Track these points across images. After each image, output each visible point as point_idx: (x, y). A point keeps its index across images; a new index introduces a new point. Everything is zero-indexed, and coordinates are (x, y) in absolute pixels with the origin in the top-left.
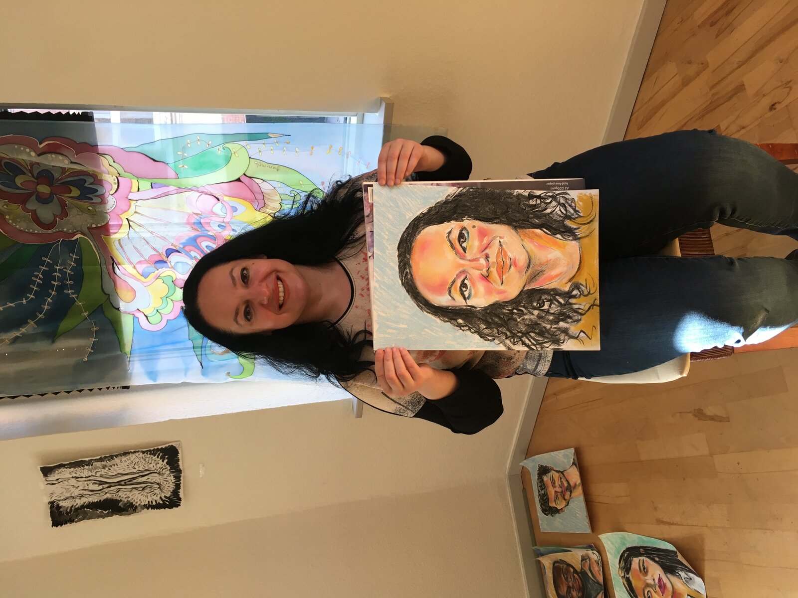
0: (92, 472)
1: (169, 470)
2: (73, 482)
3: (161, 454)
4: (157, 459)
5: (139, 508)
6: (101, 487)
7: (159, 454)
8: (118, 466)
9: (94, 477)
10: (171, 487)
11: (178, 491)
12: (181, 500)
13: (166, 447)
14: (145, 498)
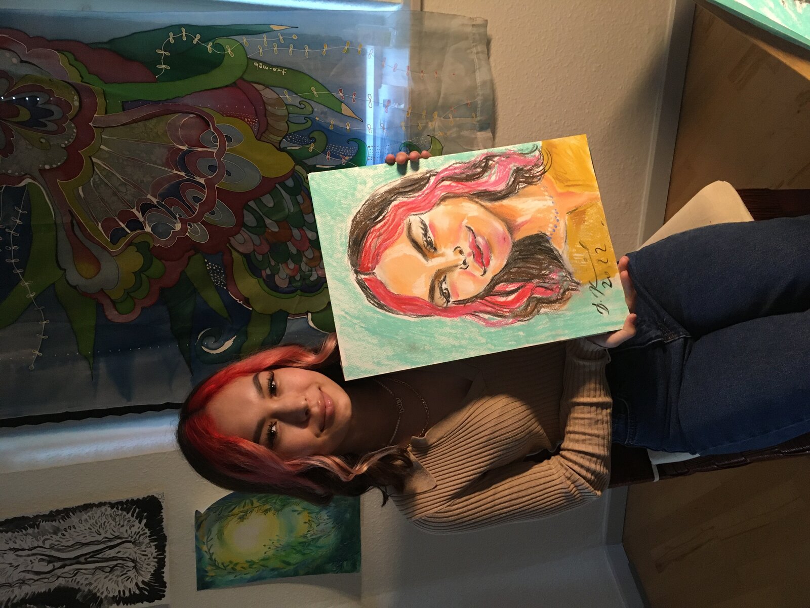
0: (38, 541)
1: (149, 537)
2: (11, 557)
4: (132, 518)
5: (105, 602)
6: (50, 567)
7: (135, 510)
8: (75, 529)
9: (41, 549)
10: (151, 566)
11: (162, 570)
12: (166, 587)
13: (144, 498)
14: (114, 586)
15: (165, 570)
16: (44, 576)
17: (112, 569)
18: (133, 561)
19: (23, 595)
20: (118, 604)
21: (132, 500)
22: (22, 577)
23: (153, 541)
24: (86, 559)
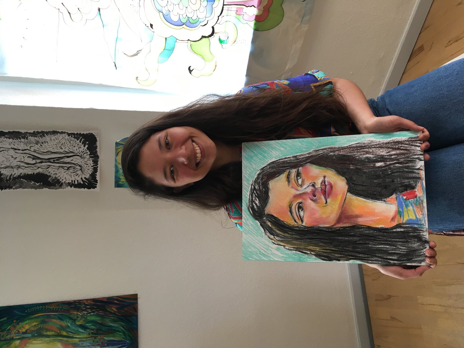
0: (27, 146)
1: (89, 155)
2: (12, 152)
3: (83, 139)
4: (79, 143)
5: (64, 185)
6: (34, 162)
8: (48, 143)
9: (29, 151)
10: (90, 170)
11: (96, 174)
12: (97, 183)
13: (86, 133)
14: (70, 177)
15: (98, 174)
16: (30, 166)
17: (68, 169)
18: (80, 166)
19: (19, 174)
20: (71, 187)
21: (80, 134)
22: (18, 164)
23: (91, 157)
24: (54, 161)
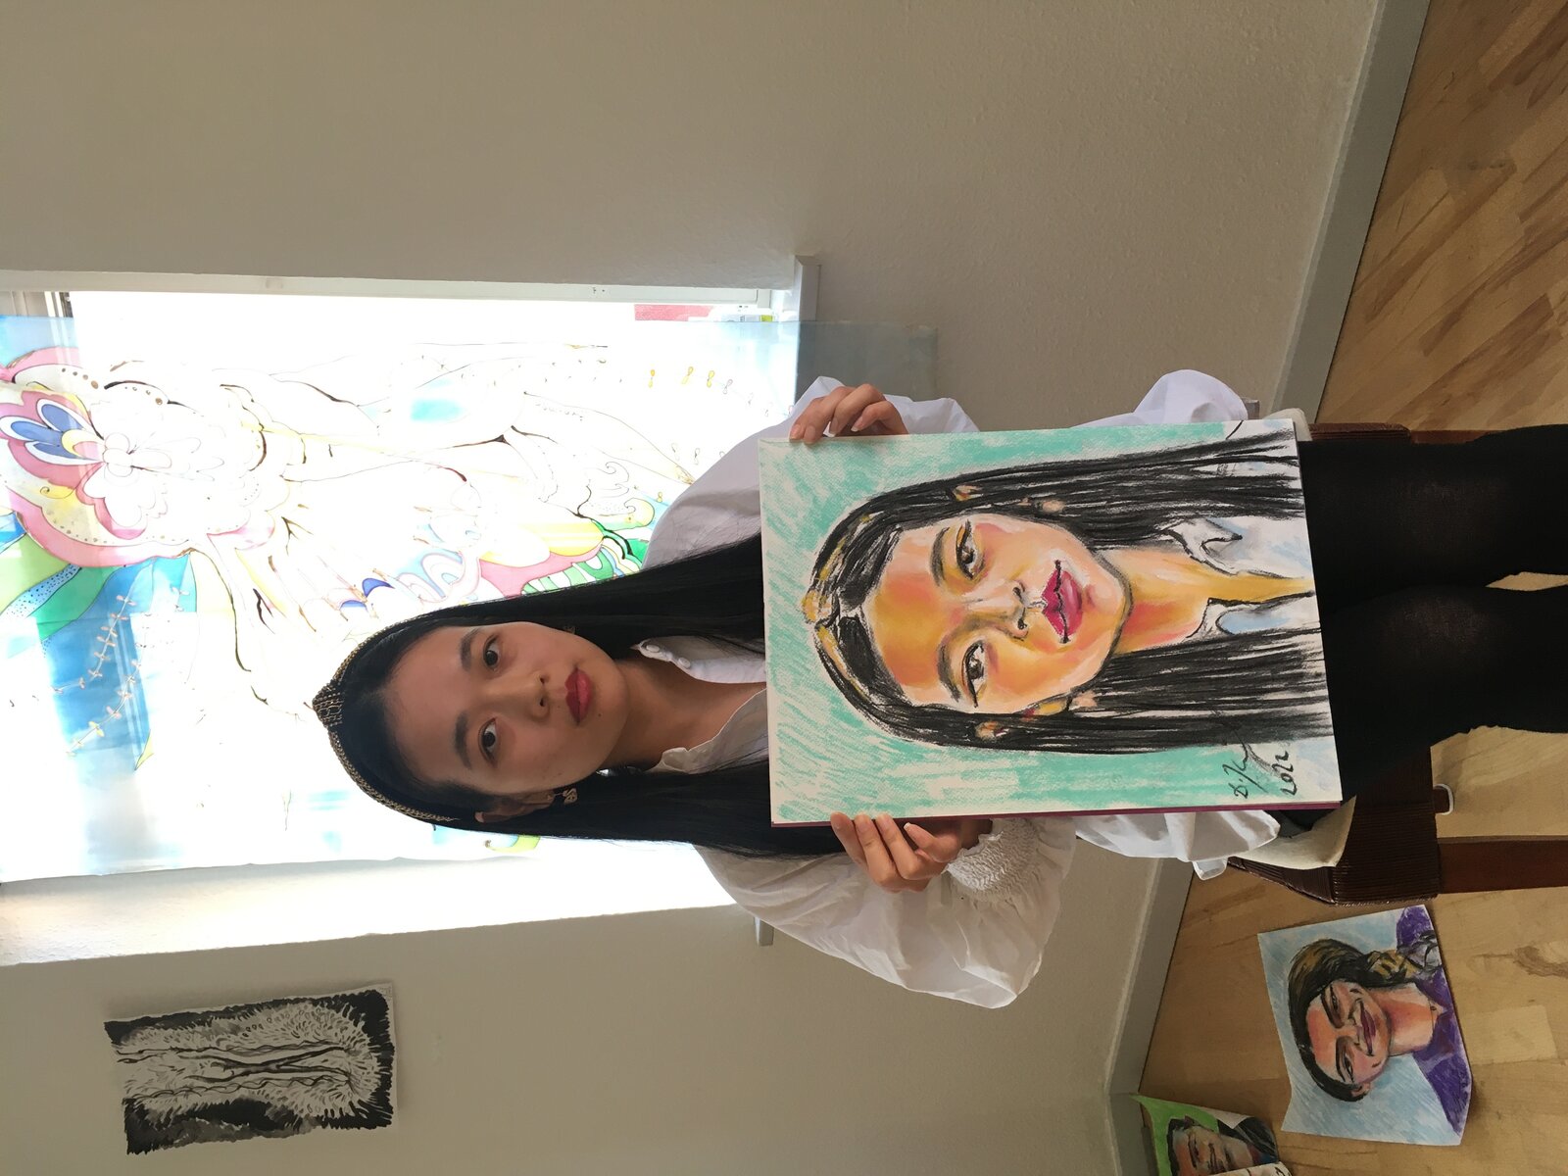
0: (210, 1040)
1: (369, 1045)
2: (172, 1058)
3: (351, 1008)
4: (343, 1019)
5: (306, 1123)
6: (228, 1073)
7: (348, 1008)
8: (262, 1028)
9: (215, 1051)
10: (371, 1083)
11: (387, 1091)
12: (392, 1113)
13: (360, 993)
14: (318, 1103)
15: (393, 1092)
16: (217, 1084)
17: (316, 1082)
18: (346, 1074)
19: (190, 1106)
20: (324, 1127)
21: (344, 995)
22: (188, 1084)
23: (375, 1050)
24: (278, 1066)
